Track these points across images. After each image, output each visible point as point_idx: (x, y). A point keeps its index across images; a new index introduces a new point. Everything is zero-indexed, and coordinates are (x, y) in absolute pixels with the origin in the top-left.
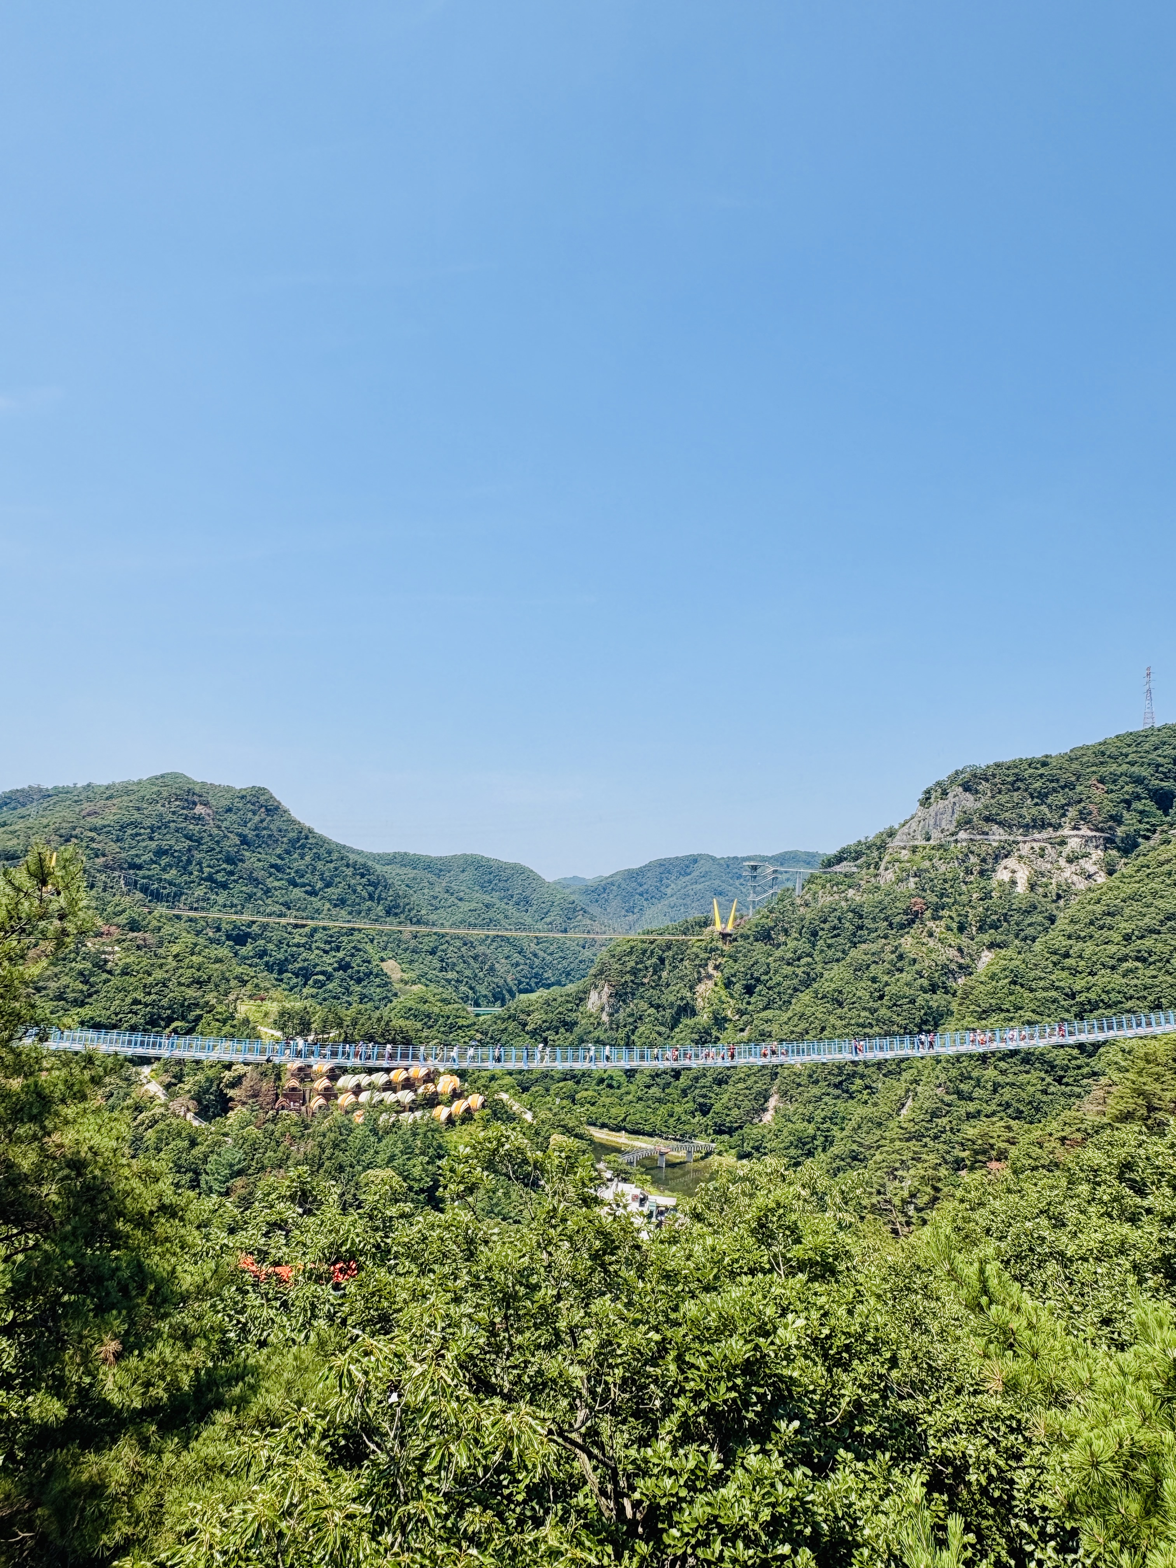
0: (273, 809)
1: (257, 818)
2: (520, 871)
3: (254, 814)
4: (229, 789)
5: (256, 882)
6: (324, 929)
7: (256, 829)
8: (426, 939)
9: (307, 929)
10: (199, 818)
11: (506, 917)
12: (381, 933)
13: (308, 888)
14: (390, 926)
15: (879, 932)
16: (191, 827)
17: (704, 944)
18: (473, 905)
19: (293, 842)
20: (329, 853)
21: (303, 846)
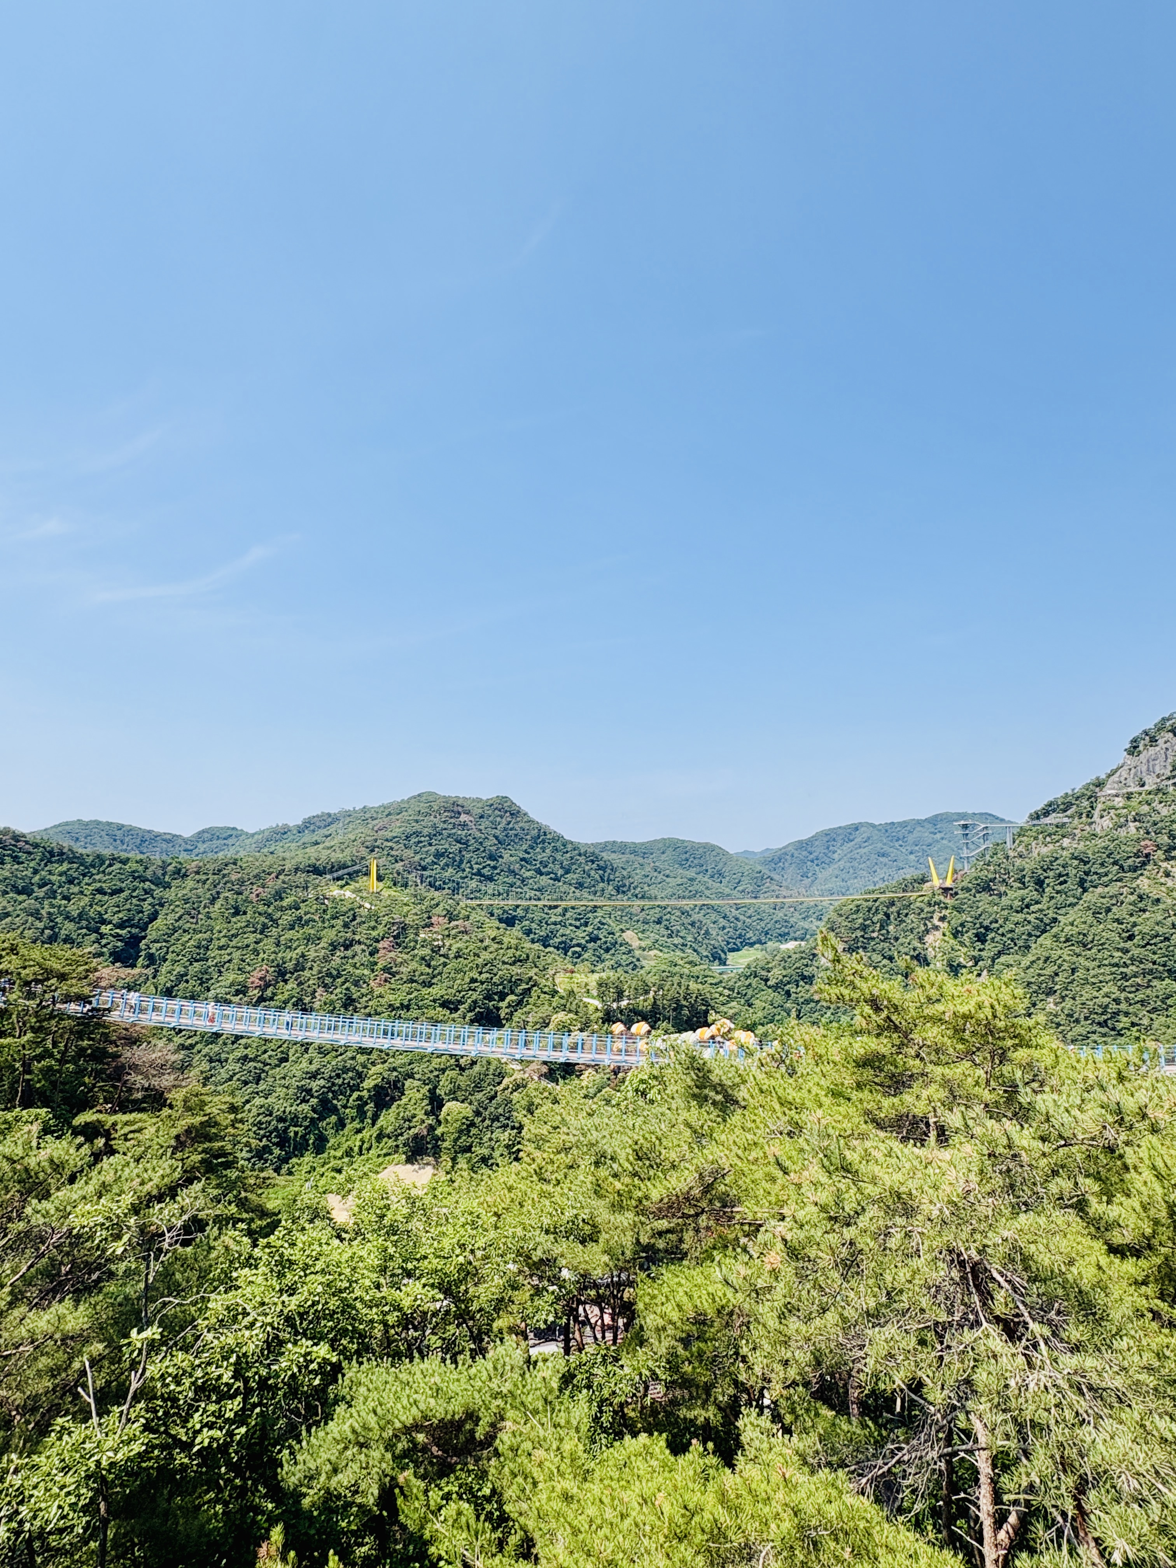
0: (515, 813)
1: (504, 821)
2: (710, 849)
3: (502, 817)
4: (479, 800)
5: (513, 872)
6: (573, 908)
7: (505, 829)
8: (652, 912)
9: (559, 910)
10: (464, 825)
11: (707, 888)
12: (615, 908)
13: (552, 876)
14: (622, 901)
15: (1110, 876)
16: (459, 832)
17: (926, 899)
18: (679, 881)
19: (535, 839)
20: (564, 845)
21: (543, 842)
